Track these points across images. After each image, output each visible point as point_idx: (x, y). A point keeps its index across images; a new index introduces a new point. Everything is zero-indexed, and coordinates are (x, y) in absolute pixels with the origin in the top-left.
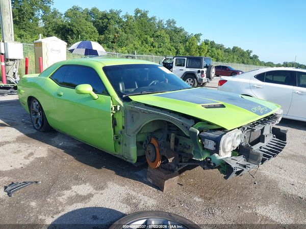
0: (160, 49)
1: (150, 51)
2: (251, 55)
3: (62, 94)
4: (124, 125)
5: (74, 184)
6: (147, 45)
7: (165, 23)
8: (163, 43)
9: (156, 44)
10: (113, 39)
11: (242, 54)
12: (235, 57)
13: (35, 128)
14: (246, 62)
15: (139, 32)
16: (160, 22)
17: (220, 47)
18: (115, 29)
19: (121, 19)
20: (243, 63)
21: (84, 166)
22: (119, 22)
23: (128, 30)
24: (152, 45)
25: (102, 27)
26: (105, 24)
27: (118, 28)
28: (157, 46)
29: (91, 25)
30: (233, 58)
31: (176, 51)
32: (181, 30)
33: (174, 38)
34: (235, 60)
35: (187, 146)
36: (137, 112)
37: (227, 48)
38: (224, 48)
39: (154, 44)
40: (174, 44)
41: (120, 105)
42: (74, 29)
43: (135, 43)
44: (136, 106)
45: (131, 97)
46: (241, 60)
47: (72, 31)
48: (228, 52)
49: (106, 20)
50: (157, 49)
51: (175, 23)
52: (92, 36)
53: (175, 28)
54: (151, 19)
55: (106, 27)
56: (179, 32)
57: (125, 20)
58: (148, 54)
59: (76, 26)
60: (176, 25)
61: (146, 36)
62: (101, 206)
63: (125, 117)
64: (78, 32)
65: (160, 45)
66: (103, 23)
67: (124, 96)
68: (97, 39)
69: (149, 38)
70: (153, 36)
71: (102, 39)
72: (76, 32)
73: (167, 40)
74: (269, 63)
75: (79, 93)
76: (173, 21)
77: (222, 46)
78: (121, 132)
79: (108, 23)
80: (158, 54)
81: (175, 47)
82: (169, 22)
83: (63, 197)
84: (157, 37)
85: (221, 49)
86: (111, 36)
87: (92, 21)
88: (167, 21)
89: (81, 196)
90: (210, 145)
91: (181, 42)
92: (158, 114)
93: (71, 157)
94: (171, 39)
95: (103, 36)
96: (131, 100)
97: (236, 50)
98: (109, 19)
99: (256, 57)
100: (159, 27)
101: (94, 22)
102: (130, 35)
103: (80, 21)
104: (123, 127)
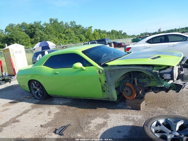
0: (71, 40)
1: (65, 42)
2: (122, 33)
3: (58, 72)
4: (106, 80)
5: (91, 120)
6: (62, 39)
7: (69, 24)
8: (72, 36)
9: (67, 37)
10: (40, 40)
11: (117, 33)
12: (114, 36)
13: (36, 99)
14: (120, 37)
15: (55, 32)
16: (66, 24)
17: (104, 32)
18: (40, 33)
19: (42, 26)
20: (119, 38)
21: (86, 110)
22: (41, 28)
23: (48, 33)
24: (65, 38)
25: (31, 34)
26: (33, 31)
27: (41, 32)
28: (68, 38)
29: (24, 33)
30: (113, 37)
31: (80, 39)
32: (80, 26)
33: (77, 32)
34: (114, 38)
35: (144, 83)
36: (114, 71)
37: (108, 32)
38: (106, 32)
39: (66, 38)
40: (78, 35)
41: (101, 69)
42: (14, 38)
43: (55, 39)
44: (112, 67)
45: (107, 64)
46: (117, 37)
47: (13, 39)
48: (109, 34)
49: (33, 29)
50: (69, 40)
51: (75, 23)
52: (26, 40)
53: (76, 26)
54: (60, 23)
55: (34, 33)
56: (78, 28)
57: (45, 27)
58: (64, 44)
59: (15, 35)
60: (76, 24)
61: (60, 34)
62: (116, 126)
63: (106, 76)
64: (16, 39)
65: (70, 37)
66: (31, 31)
67: (102, 64)
68: (30, 42)
69: (62, 35)
70: (64, 33)
71: (33, 41)
72: (15, 40)
73: (73, 34)
74: (133, 35)
75: (76, 68)
76: (74, 22)
77: (105, 31)
78: (105, 85)
79: (35, 30)
80: (70, 43)
81: (78, 37)
82: (72, 23)
83: (91, 127)
84: (67, 33)
85: (105, 33)
86: (38, 38)
87: (24, 31)
88: (71, 23)
89: (101, 124)
90: (168, 76)
91: (81, 34)
92: (129, 68)
93: (74, 108)
94: (75, 32)
95: (33, 39)
96: (108, 65)
97: (113, 32)
98: (34, 28)
99: (125, 34)
100: (66, 27)
101: (26, 31)
102: (50, 35)
103: (17, 32)
104: (106, 82)
